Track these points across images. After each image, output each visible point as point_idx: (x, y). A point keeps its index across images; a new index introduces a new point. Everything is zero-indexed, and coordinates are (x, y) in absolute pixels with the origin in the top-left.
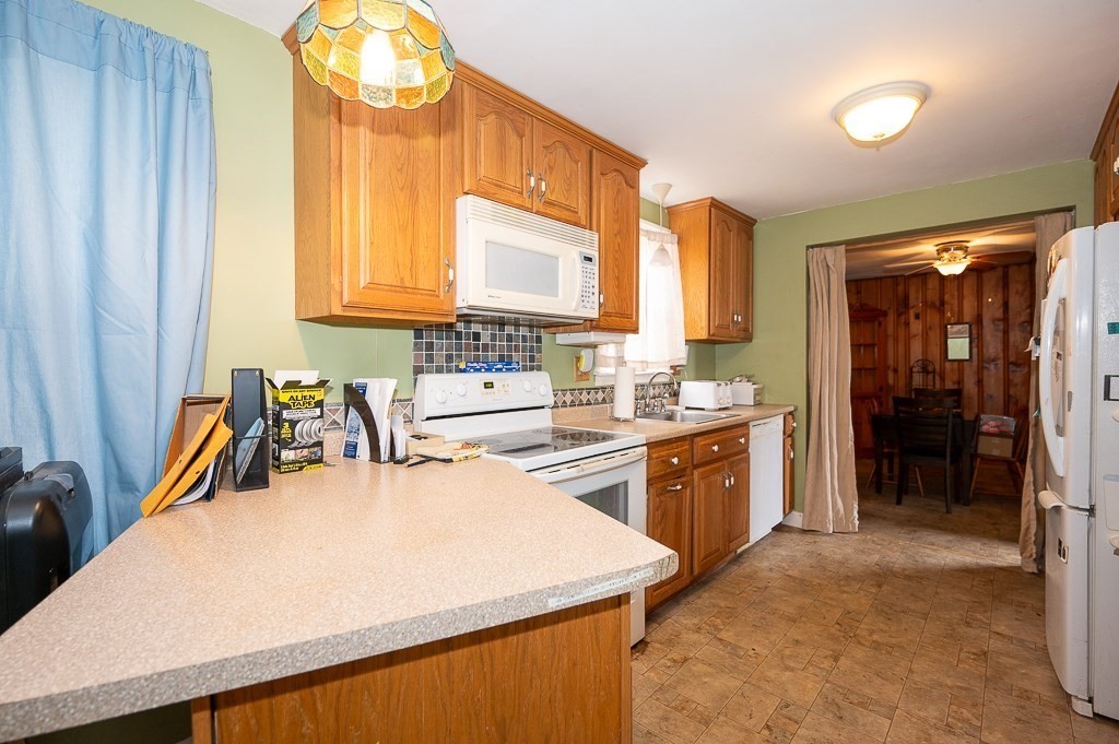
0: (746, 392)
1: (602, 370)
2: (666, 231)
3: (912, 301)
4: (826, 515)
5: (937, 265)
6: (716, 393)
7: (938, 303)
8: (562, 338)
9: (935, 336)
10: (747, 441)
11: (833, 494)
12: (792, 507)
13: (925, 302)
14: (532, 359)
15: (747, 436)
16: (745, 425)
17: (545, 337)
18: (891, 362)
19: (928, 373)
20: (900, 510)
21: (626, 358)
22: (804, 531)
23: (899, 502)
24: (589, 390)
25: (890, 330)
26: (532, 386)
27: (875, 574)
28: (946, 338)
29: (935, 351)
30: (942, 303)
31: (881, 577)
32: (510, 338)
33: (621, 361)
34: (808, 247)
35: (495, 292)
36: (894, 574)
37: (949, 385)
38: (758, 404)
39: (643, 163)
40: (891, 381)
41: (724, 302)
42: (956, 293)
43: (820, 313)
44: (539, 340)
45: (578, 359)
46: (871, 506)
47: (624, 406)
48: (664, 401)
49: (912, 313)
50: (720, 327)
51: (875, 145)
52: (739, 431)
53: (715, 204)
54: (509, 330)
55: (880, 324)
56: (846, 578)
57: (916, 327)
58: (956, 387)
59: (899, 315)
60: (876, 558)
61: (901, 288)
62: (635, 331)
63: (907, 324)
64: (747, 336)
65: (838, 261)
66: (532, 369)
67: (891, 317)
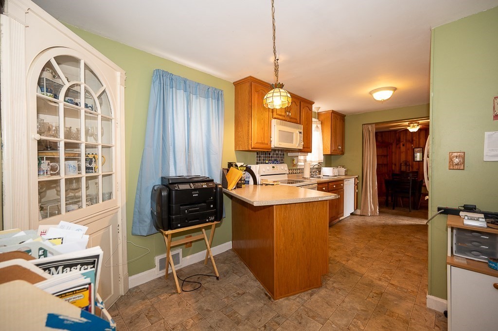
0: (343, 170)
1: (299, 164)
2: (317, 120)
3: (402, 140)
4: (368, 210)
5: (408, 128)
6: (333, 171)
7: (411, 140)
8: (289, 154)
9: (410, 152)
10: (343, 185)
11: (370, 204)
12: (357, 208)
13: (406, 140)
14: (282, 160)
15: (343, 184)
16: (342, 180)
17: (285, 154)
18: (394, 161)
19: (407, 165)
20: (394, 211)
21: (307, 160)
22: (361, 215)
23: (393, 209)
24: (296, 169)
25: (394, 150)
26: (283, 168)
27: (382, 225)
28: (414, 153)
29: (410, 158)
30: (413, 140)
31: (384, 226)
32: (277, 154)
33: (305, 161)
34: (363, 124)
35: (281, 143)
36: (389, 226)
37: (415, 170)
38: (346, 175)
39: (313, 103)
40: (393, 168)
41: (336, 142)
42: (417, 137)
43: (367, 145)
44: (284, 155)
45: (293, 160)
46: (383, 210)
47: (307, 174)
48: (317, 173)
49: (401, 144)
50: (334, 150)
51: (381, 101)
52: (341, 182)
53: (333, 112)
54: (277, 152)
55: (390, 148)
56: (374, 226)
57: (403, 149)
58: (417, 170)
59: (397, 145)
60: (383, 222)
61: (397, 135)
62: (311, 152)
63: (400, 148)
64: (343, 153)
65: (372, 130)
66: (282, 163)
67: (394, 146)
